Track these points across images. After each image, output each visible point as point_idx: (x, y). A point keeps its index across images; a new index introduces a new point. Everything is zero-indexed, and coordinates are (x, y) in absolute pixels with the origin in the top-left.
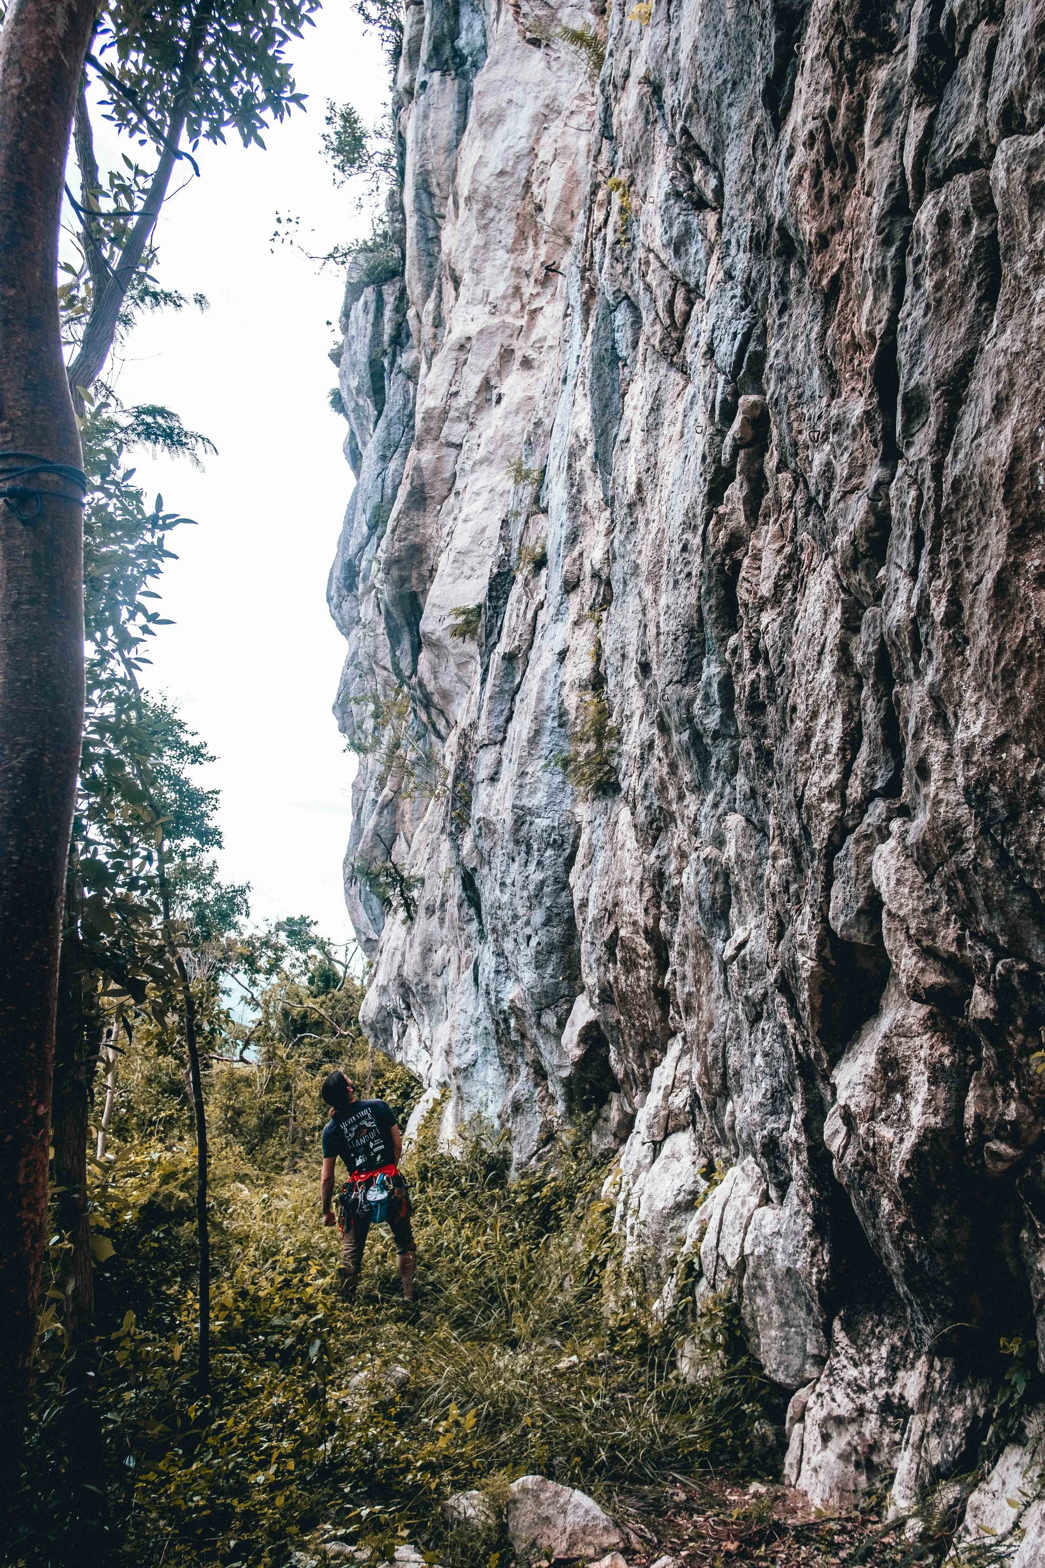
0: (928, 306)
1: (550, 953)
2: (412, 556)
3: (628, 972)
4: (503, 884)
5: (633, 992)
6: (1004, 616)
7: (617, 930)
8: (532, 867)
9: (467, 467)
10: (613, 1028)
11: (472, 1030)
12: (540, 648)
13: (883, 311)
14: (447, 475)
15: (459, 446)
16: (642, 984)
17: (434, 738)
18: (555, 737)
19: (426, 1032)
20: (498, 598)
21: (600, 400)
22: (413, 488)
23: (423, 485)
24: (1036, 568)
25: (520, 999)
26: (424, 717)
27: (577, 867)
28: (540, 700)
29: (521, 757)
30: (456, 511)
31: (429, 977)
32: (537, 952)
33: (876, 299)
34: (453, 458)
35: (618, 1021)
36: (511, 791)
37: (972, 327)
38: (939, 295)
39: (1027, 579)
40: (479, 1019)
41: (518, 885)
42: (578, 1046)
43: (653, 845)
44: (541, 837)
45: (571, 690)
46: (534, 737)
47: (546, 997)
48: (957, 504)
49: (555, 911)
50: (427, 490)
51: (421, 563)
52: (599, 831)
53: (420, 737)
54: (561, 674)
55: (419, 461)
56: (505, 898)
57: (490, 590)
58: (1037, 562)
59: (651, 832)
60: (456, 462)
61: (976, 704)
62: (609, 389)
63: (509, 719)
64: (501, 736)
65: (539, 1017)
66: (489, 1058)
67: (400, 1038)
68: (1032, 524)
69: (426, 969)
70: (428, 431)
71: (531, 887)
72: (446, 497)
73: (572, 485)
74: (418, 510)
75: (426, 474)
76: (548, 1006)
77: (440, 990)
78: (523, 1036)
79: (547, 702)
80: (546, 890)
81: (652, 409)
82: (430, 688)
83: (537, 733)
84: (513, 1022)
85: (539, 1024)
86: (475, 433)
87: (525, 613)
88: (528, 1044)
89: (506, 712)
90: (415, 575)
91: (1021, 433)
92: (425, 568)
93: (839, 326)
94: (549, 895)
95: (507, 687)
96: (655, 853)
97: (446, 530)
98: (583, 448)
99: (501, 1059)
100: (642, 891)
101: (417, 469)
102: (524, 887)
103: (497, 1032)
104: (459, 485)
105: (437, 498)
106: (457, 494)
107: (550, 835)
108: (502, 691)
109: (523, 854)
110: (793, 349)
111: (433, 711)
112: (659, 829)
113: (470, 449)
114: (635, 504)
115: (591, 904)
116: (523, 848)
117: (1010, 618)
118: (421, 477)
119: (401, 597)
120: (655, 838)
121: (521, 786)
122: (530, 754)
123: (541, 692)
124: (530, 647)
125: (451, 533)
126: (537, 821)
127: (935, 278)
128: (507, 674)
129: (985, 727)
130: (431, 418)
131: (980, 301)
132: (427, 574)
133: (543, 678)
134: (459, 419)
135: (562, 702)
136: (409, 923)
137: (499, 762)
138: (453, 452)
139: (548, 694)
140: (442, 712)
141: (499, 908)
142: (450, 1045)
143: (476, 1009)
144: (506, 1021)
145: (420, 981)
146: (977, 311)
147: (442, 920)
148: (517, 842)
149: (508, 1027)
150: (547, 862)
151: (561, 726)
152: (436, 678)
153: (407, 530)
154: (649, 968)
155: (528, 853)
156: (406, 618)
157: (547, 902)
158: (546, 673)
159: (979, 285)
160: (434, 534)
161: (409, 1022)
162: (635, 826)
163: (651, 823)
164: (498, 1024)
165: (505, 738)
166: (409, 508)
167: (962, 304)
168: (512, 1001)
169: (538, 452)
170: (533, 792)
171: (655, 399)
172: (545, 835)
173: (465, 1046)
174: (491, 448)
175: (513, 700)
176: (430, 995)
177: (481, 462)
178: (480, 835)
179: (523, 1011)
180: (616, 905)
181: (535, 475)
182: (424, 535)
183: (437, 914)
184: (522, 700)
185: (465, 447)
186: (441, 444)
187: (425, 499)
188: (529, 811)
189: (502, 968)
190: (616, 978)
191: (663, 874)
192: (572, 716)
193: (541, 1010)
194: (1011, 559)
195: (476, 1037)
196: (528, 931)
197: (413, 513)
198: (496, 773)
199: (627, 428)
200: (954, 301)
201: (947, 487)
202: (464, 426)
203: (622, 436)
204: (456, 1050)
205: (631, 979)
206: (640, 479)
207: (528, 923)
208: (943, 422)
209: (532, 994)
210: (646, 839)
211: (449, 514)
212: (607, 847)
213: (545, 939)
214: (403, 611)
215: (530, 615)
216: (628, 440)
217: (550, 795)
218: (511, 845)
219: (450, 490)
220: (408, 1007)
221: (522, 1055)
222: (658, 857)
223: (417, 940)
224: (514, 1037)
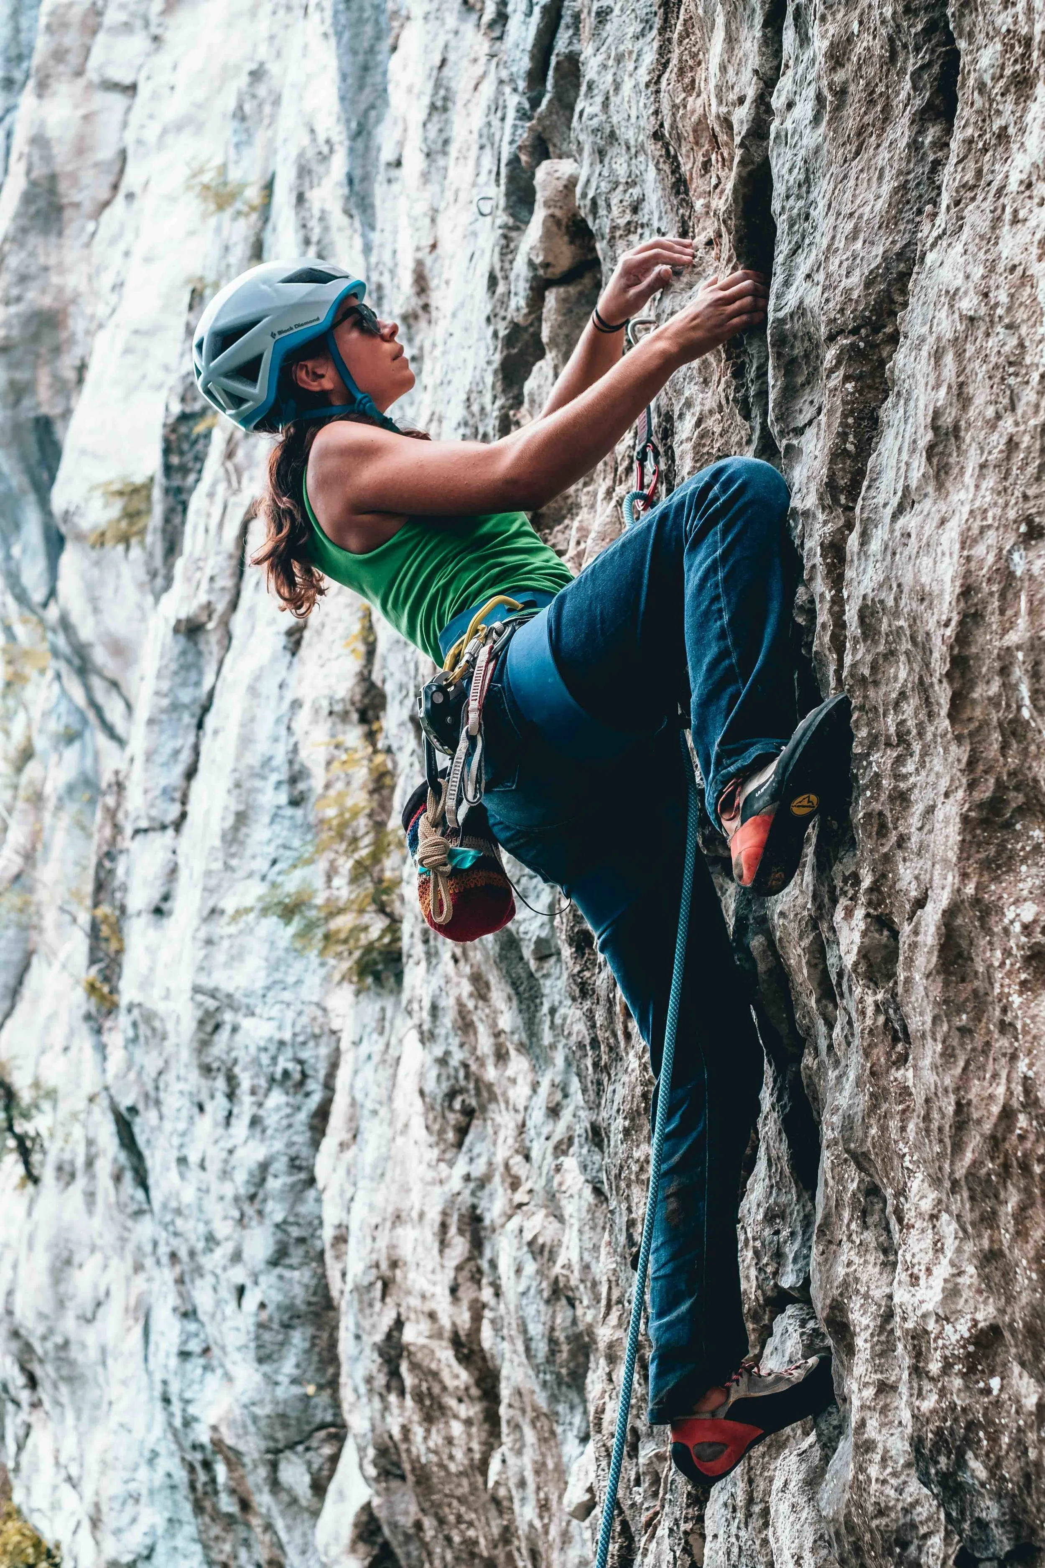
0: (820, 98)
1: (287, 1326)
2: (35, 338)
3: (428, 1419)
4: (182, 1161)
5: (442, 1466)
6: (964, 1031)
7: (399, 1324)
8: (240, 1126)
9: (151, 134)
10: (408, 1538)
11: (143, 1473)
12: (251, 610)
13: (747, 75)
14: (106, 153)
15: (131, 89)
16: (459, 1454)
17: (102, 740)
18: (282, 830)
19: (69, 1446)
20: (184, 470)
21: (354, 52)
22: (33, 184)
23: (53, 178)
24: (1027, 928)
25: (232, 1423)
26: (79, 696)
27: (329, 1144)
28: (246, 741)
29: (208, 873)
30: (129, 236)
31: (69, 1325)
32: (261, 1326)
33: (731, 40)
34: (116, 117)
35: (418, 1525)
36: (193, 953)
37: (903, 187)
38: (840, 76)
39: (1007, 953)
40: (155, 1454)
41: (214, 1167)
42: (353, 1549)
43: (459, 1145)
44: (256, 1061)
45: (315, 721)
46: (236, 828)
47: (285, 1426)
48: (874, 668)
49: (295, 1232)
50: (63, 186)
51: (57, 350)
52: (368, 1071)
53: (70, 737)
54: (292, 682)
55: (42, 124)
56: (188, 1195)
57: (167, 451)
58: (1028, 912)
59: (452, 1118)
60: (125, 125)
61: (934, 1217)
62: (369, 30)
63: (191, 773)
64: (174, 811)
65: (274, 1466)
66: (180, 1542)
67: (20, 1448)
68: (1017, 799)
69: (61, 1304)
70: (59, 55)
71: (241, 1177)
72: (106, 204)
73: (307, 242)
74: (45, 231)
75: (61, 153)
76: (291, 1446)
77: (93, 1354)
78: (245, 1505)
79: (262, 747)
80: (274, 1184)
81: (433, 107)
82: (86, 632)
83: (241, 818)
84: (221, 1471)
85: (275, 1485)
86: (164, 59)
87: (221, 525)
88: (255, 1521)
89: (186, 757)
90: (44, 378)
91: (979, 550)
92: (67, 365)
93: (681, 72)
94: (281, 1197)
95: (185, 696)
96: (461, 1167)
97: (107, 280)
98: (324, 158)
99: (206, 1547)
100: (443, 1244)
101: (39, 141)
102: (226, 1174)
103: (193, 1487)
104: (132, 179)
105: (88, 207)
106: (130, 196)
107: (274, 1059)
108: (175, 707)
109: (221, 1101)
110: (617, 87)
111: (97, 683)
112: (469, 1113)
113: (155, 96)
114: (416, 317)
115: (352, 1240)
116: (221, 1084)
117: (979, 1040)
118: (47, 158)
119: (17, 428)
120: (462, 1131)
121: (209, 942)
122: (227, 867)
123: (249, 721)
124: (234, 605)
125: (118, 287)
126: (247, 1024)
127: (832, 29)
128: (185, 668)
129: (952, 1292)
130: (65, 25)
131: (921, 119)
132: (70, 375)
133: (253, 691)
134: (127, 27)
135: (295, 750)
136: (30, 1187)
137: (173, 872)
138: (117, 100)
139: (265, 727)
140: (114, 684)
141: (178, 1212)
142: (97, 1506)
143: (149, 1429)
144: (207, 1465)
145: (51, 1331)
146: (914, 146)
147: (90, 1196)
148: (207, 1070)
149: (213, 1481)
150: (272, 1120)
151: (296, 802)
152: (96, 610)
153: (23, 279)
154: (468, 1422)
155: (231, 1096)
156: (30, 471)
157: (277, 1211)
158: (258, 678)
159: (916, 76)
160: (83, 287)
161: (35, 1418)
162: (422, 1093)
163: (451, 1095)
164: (192, 1469)
165: (184, 815)
166: (24, 231)
167: (886, 117)
168: (215, 1428)
169: (261, 136)
170: (237, 957)
171: (438, 85)
172: (265, 1059)
173: (130, 1509)
174: (200, 94)
175: (200, 726)
176: (72, 1363)
177: (179, 127)
178: (135, 1040)
179: (238, 1454)
180: (394, 1264)
181: (253, 194)
182: (61, 290)
183: (81, 1182)
184: (216, 732)
185: (144, 91)
186: (90, 86)
187: (59, 209)
188: (230, 1002)
189: (194, 1346)
190: (406, 1430)
191: (478, 1219)
192: (317, 781)
193: (277, 1451)
194: (970, 889)
195: (151, 1492)
196: (238, 1275)
197: (33, 240)
198: (166, 898)
199: (397, 135)
200: (871, 103)
201: (851, 615)
202: (139, 42)
203: (387, 155)
204: (110, 1520)
205: (436, 1439)
206: (420, 263)
207: (237, 1257)
208: (843, 436)
209: (255, 1419)
210: (442, 1132)
211: (113, 241)
212: (383, 1112)
213: (275, 1297)
214: (23, 458)
215: (232, 531)
216: (398, 164)
217: (275, 966)
218: (194, 1076)
219: (115, 187)
220: (32, 1382)
221: (246, 1543)
222: (467, 1178)
223: (43, 1238)
224: (227, 1504)
